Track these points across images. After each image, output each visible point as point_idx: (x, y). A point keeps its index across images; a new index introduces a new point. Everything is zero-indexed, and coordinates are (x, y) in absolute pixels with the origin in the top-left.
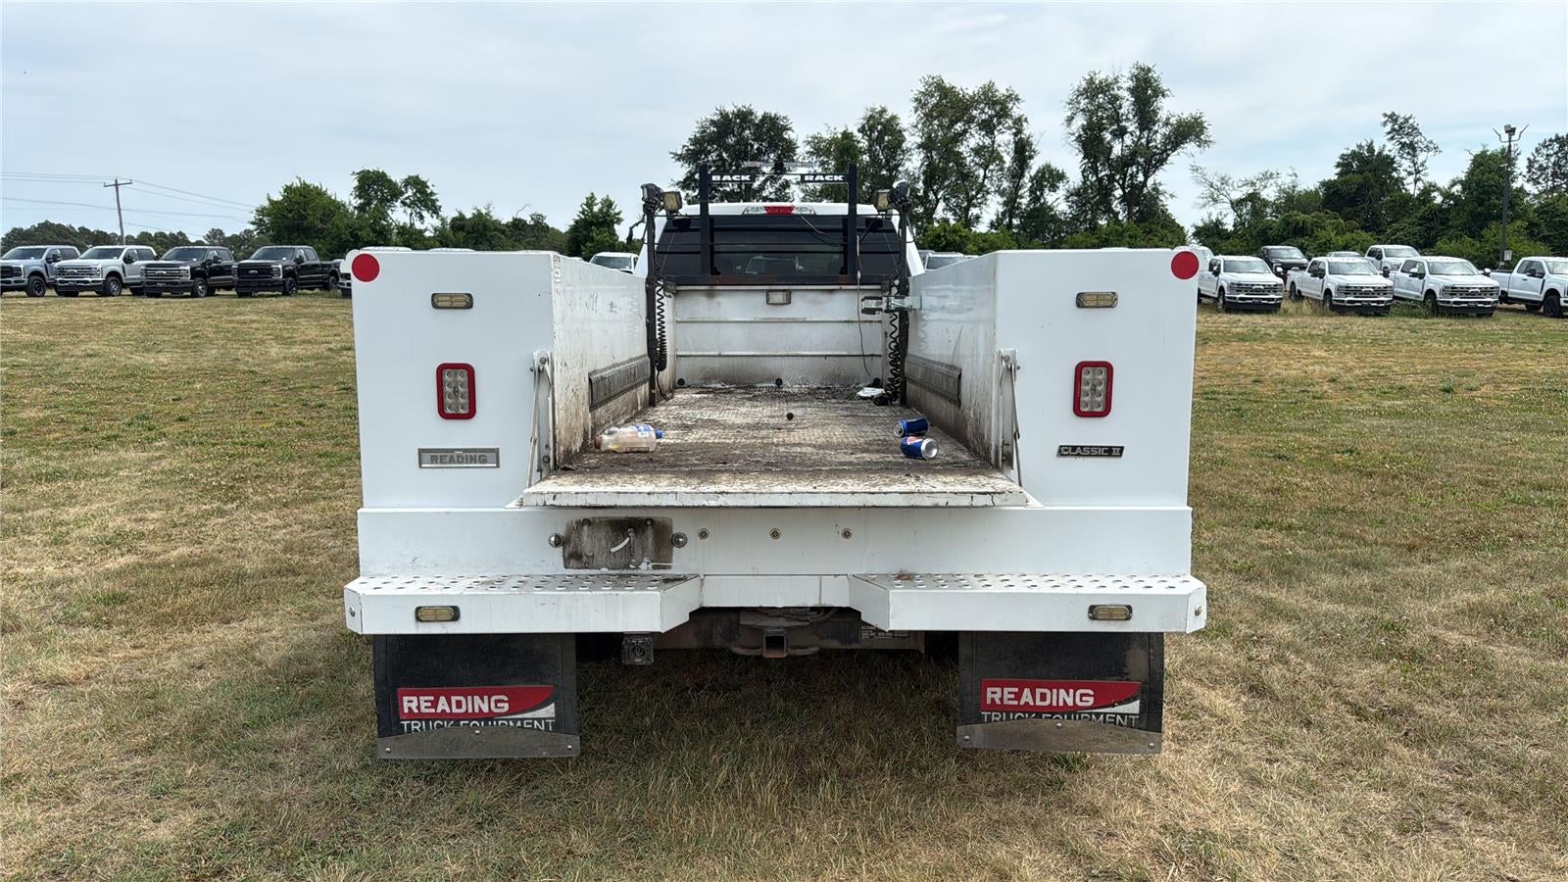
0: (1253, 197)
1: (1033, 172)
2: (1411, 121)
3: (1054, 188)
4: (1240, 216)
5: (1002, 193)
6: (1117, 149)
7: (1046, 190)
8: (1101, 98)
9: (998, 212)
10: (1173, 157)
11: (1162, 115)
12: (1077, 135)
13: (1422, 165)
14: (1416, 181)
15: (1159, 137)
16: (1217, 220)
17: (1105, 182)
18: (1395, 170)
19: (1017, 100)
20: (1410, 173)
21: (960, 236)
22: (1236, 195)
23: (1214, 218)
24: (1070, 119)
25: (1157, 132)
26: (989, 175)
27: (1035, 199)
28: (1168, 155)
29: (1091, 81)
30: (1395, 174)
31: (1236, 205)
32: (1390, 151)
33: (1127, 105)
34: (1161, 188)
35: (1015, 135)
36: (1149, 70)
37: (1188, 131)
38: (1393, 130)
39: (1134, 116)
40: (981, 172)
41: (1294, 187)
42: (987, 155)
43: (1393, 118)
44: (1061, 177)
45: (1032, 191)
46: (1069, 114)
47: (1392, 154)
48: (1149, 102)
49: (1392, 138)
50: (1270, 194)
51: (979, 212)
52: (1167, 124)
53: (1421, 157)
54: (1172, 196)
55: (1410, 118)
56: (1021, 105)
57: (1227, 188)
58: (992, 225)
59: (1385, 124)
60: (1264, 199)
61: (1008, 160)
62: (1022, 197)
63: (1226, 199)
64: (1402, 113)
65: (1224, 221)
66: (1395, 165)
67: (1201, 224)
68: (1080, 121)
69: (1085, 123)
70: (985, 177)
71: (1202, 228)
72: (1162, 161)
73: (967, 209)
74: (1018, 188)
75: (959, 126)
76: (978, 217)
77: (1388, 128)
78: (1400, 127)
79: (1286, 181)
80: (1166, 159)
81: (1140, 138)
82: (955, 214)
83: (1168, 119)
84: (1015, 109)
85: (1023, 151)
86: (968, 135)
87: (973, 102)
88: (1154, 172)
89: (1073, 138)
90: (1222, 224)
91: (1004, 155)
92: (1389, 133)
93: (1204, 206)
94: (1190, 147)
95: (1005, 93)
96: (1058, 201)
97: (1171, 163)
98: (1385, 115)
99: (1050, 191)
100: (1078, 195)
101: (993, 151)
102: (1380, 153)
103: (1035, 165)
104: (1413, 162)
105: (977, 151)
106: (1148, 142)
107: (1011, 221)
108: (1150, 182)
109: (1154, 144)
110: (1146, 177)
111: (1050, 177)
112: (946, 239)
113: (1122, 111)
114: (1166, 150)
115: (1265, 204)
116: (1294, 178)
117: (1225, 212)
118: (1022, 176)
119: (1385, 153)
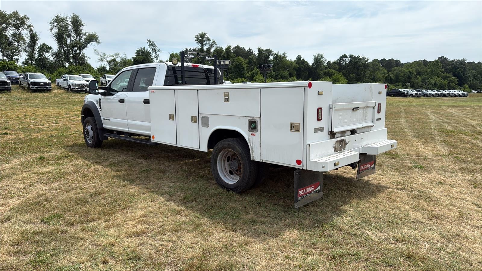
0: (114, 60)
1: (39, 45)
2: (154, 43)
3: (48, 52)
4: (111, 66)
5: (26, 51)
6: (69, 41)
7: (45, 52)
8: (62, 24)
9: (25, 58)
10: (88, 46)
11: (83, 31)
12: (55, 34)
13: (158, 55)
14: (157, 59)
15: (83, 39)
16: (104, 66)
17: (67, 52)
18: (151, 56)
19: (28, 19)
20: (155, 57)
21: (14, 66)
22: (109, 59)
23: (103, 66)
24: (51, 29)
25: (82, 37)
26: (20, 44)
27: (41, 55)
28: (87, 45)
29: (57, 17)
30: (151, 57)
31: (109, 62)
32: (150, 50)
33: (70, 27)
34: (85, 55)
35: (30, 31)
36: (78, 17)
37: (92, 38)
38: (150, 44)
39: (73, 31)
40: (16, 43)
41: (125, 58)
42: (19, 38)
43: (149, 41)
44: (50, 48)
45: (39, 52)
46: (51, 27)
47: (150, 51)
48: (78, 27)
49: (150, 47)
50: (118, 60)
51: (18, 58)
52: (85, 35)
53: (158, 53)
54: (89, 58)
55: (154, 42)
56: (30, 21)
57: (106, 57)
58: (24, 63)
59: (148, 43)
60: (117, 61)
61: (28, 40)
62: (35, 54)
63: (106, 60)
64: (152, 40)
65: (106, 67)
66: (151, 55)
67: (99, 67)
68: (55, 30)
69: (58, 31)
70: (18, 45)
71: (99, 68)
72: (85, 47)
73: (12, 56)
74: (33, 50)
75: (4, 25)
76: (17, 60)
77: (149, 44)
78: (152, 44)
79: (123, 56)
80: (86, 46)
81: (76, 38)
82: (7, 58)
83: (85, 33)
84: (27, 22)
85: (34, 38)
86: (8, 29)
87: (10, 17)
88: (83, 50)
89: (54, 36)
90: (105, 68)
91: (26, 39)
92: (149, 45)
93: (99, 62)
94: (93, 43)
95: (23, 16)
96: (49, 56)
97: (88, 48)
98: (148, 40)
99: (46, 53)
100: (57, 55)
101: (20, 36)
102: (147, 51)
103: (39, 43)
104: (156, 54)
105: (14, 35)
106: (80, 40)
107: (32, 62)
108: (81, 53)
109: (82, 41)
110: (80, 51)
111: (45, 48)
112: (8, 67)
113: (69, 29)
114: (86, 43)
115: (118, 63)
116: (125, 55)
117: (106, 64)
118: (34, 46)
119: (148, 51)
